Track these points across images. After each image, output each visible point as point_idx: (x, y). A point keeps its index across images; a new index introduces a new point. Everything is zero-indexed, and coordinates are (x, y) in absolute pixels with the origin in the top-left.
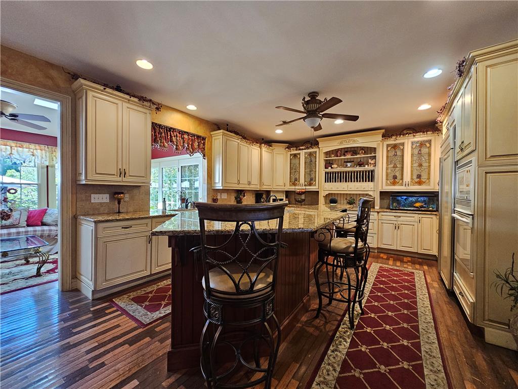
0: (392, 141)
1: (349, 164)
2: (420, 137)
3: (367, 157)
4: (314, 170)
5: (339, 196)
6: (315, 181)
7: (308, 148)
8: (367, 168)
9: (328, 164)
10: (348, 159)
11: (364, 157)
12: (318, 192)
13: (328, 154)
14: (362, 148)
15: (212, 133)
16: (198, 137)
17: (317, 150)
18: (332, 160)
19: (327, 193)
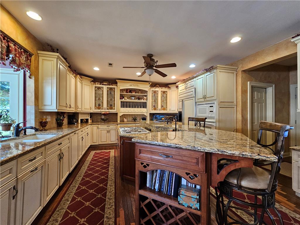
0: (154, 89)
1: (133, 98)
2: (164, 89)
3: (143, 95)
4: (113, 99)
5: (127, 116)
6: (114, 106)
7: (109, 85)
8: (142, 101)
9: (122, 97)
10: (133, 95)
11: (141, 95)
12: (117, 113)
13: (122, 90)
14: (140, 90)
15: (39, 52)
16: (26, 51)
17: (116, 87)
18: (124, 94)
19: (122, 114)
